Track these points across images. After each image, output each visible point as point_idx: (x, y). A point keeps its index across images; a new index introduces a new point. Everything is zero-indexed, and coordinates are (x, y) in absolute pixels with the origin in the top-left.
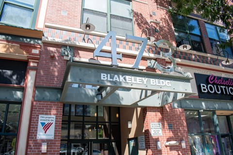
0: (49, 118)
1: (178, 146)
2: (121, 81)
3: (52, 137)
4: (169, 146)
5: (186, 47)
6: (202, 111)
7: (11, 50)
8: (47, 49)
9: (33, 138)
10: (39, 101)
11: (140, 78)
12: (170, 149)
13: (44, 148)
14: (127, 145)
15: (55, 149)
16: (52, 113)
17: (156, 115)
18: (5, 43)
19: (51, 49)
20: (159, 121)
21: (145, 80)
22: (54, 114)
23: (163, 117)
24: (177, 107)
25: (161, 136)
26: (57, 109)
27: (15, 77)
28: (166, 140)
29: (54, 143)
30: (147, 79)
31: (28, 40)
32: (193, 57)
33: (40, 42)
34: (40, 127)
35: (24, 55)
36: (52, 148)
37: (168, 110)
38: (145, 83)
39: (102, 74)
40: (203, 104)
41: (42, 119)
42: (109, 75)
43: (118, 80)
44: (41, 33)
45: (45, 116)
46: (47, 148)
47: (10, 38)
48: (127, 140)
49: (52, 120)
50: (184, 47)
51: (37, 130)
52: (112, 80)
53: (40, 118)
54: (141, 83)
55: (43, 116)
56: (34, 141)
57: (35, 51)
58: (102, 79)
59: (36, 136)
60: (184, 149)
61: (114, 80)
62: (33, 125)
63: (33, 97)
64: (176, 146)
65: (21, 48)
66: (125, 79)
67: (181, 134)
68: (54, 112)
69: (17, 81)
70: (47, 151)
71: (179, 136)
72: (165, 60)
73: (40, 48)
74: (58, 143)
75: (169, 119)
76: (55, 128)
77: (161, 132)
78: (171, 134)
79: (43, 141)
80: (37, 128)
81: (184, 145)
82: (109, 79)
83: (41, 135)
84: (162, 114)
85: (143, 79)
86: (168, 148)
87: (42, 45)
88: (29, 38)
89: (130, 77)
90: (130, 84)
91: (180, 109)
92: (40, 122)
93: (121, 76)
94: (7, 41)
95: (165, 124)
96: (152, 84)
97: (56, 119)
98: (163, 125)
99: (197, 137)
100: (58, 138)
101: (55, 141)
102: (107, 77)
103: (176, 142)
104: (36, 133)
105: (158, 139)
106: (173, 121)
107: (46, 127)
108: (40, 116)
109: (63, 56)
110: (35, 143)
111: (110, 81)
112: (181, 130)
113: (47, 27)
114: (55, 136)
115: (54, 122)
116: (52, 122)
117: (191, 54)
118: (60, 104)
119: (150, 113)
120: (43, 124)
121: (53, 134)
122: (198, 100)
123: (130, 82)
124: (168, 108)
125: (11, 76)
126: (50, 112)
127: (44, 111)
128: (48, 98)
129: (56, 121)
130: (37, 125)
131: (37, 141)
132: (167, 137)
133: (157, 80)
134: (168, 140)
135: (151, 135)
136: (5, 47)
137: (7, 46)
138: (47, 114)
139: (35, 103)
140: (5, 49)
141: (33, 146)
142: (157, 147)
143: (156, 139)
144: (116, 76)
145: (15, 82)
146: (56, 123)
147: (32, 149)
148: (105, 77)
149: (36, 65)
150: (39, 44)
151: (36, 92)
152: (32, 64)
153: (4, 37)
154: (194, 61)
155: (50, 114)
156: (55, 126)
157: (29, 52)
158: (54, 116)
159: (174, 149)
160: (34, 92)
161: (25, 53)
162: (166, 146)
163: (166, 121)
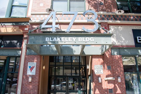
0: (33, 64)
1: (114, 81)
2: (58, 41)
3: (34, 74)
4: (107, 81)
5: (121, 12)
6: (138, 56)
7: (15, 30)
8: (32, 27)
9: (25, 74)
10: (28, 55)
11: (71, 38)
12: (108, 82)
13: (30, 79)
14: (88, 79)
15: (36, 80)
16: (34, 61)
17: (99, 60)
18: (12, 27)
19: (34, 26)
20: (101, 64)
21: (74, 39)
22: (36, 62)
23: (104, 62)
24: (116, 54)
25: (102, 74)
26: (37, 59)
27: (18, 44)
28: (105, 76)
29: (35, 77)
30: (76, 38)
31: (23, 23)
32: (132, 18)
33: (29, 24)
34: (29, 69)
35: (21, 32)
36: (35, 80)
37: (108, 56)
38: (74, 41)
39: (46, 38)
40: (139, 51)
41: (30, 64)
42: (50, 38)
43: (56, 41)
44: (29, 19)
45: (31, 63)
46: (32, 80)
47: (14, 24)
48: (88, 76)
49: (34, 65)
50: (119, 12)
51: (27, 70)
52: (52, 41)
53: (29, 64)
54: (72, 41)
55: (30, 63)
56: (25, 76)
57: (26, 29)
58: (46, 40)
59: (26, 73)
60: (120, 83)
61: (54, 41)
62: (25, 68)
63: (26, 53)
64: (113, 81)
65: (19, 28)
66: (61, 39)
67: (118, 73)
68: (36, 60)
69: (19, 46)
70: (32, 81)
71: (117, 74)
72: (107, 23)
73: (29, 27)
74: (37, 77)
75: (109, 63)
76: (36, 69)
77: (102, 71)
78: (109, 73)
79: (30, 76)
80: (27, 69)
81: (119, 80)
82: (50, 40)
83: (29, 73)
84: (103, 59)
85: (73, 38)
86: (107, 82)
87: (30, 25)
88: (23, 22)
89: (64, 38)
90: (64, 42)
91: (118, 56)
92: (28, 66)
93: (58, 38)
94: (13, 25)
95: (105, 66)
96: (79, 40)
97: (36, 64)
98: (104, 67)
99: (134, 75)
100: (38, 75)
101: (36, 76)
102: (49, 39)
103: (113, 78)
104: (27, 72)
105: (100, 76)
106: (111, 64)
107: (32, 69)
108: (28, 63)
109: (41, 29)
110: (26, 77)
111: (51, 42)
112: (118, 70)
113: (32, 14)
114: (36, 73)
115: (35, 66)
116: (34, 66)
117: (130, 16)
118: (38, 56)
119: (94, 59)
120: (30, 67)
121: (35, 72)
122: (134, 48)
123: (64, 41)
124: (108, 55)
125: (17, 44)
126: (33, 60)
127: (31, 60)
128: (33, 53)
129: (36, 65)
130: (27, 68)
131: (27, 76)
132: (106, 75)
133: (83, 38)
134: (107, 77)
135: (94, 73)
136: (12, 29)
137: (13, 28)
138: (32, 62)
139: (26, 56)
140: (12, 30)
141: (25, 78)
142: (98, 81)
143: (98, 76)
144: (55, 38)
145: (18, 46)
146: (36, 67)
147: (24, 80)
148: (48, 39)
149: (27, 36)
150: (28, 25)
151: (27, 50)
152: (25, 36)
153: (11, 24)
154: (133, 20)
155: (34, 62)
156: (36, 68)
157: (23, 30)
158: (36, 63)
159: (111, 83)
160: (26, 50)
161: (21, 30)
162: (106, 81)
163: (106, 64)
